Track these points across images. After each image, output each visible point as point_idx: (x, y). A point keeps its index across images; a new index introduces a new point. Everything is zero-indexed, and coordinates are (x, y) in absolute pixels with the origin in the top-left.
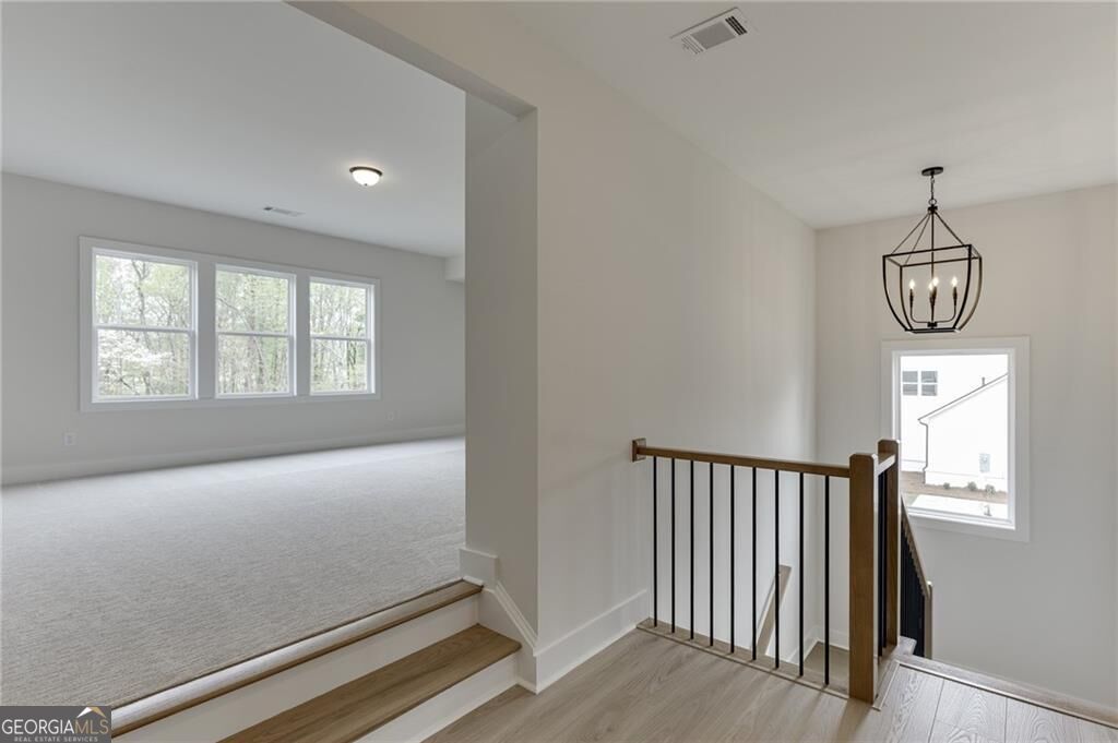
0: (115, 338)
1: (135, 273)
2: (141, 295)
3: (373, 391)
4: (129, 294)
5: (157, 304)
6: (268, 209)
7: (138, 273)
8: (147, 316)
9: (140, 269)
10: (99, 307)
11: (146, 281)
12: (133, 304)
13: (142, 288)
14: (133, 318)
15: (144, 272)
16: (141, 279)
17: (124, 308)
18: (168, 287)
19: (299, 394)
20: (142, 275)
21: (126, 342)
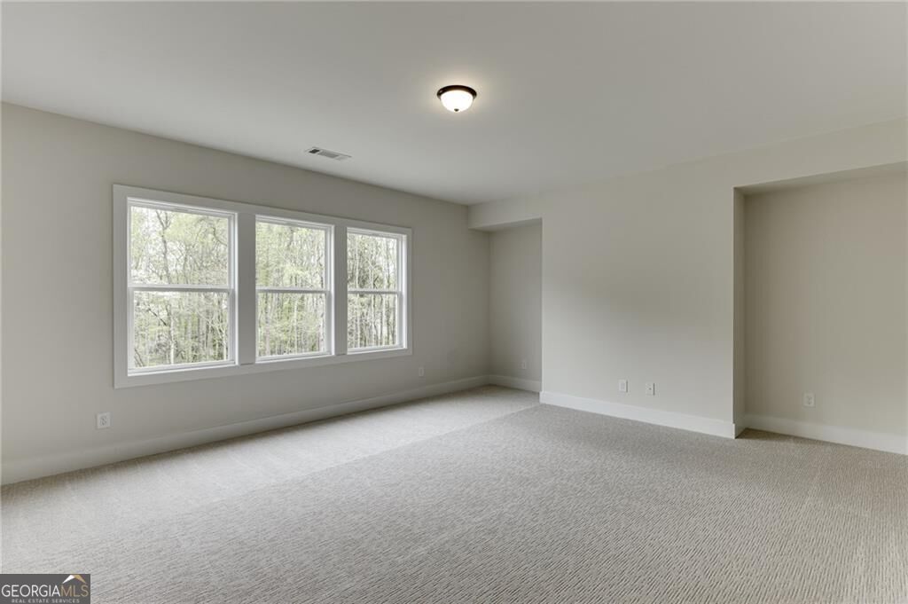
0: (144, 277)
1: (158, 223)
2: (165, 242)
3: (405, 346)
4: (155, 240)
5: (175, 248)
6: (314, 151)
7: (162, 224)
8: (168, 258)
9: (163, 219)
10: (132, 251)
11: (168, 230)
12: (158, 248)
13: (166, 236)
14: (157, 259)
15: (167, 223)
16: (164, 229)
17: (151, 252)
18: (183, 234)
19: (338, 354)
20: (165, 224)
21: (152, 280)
